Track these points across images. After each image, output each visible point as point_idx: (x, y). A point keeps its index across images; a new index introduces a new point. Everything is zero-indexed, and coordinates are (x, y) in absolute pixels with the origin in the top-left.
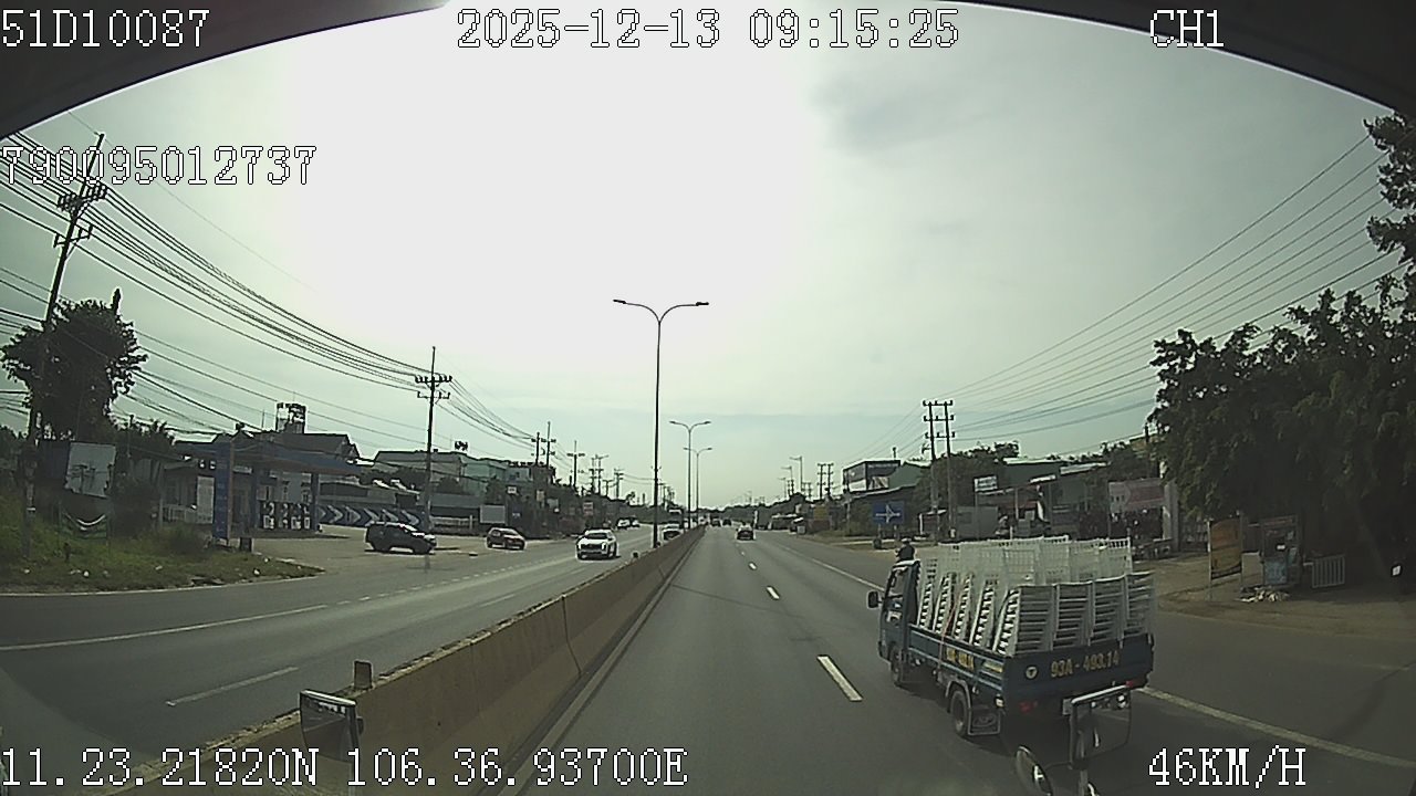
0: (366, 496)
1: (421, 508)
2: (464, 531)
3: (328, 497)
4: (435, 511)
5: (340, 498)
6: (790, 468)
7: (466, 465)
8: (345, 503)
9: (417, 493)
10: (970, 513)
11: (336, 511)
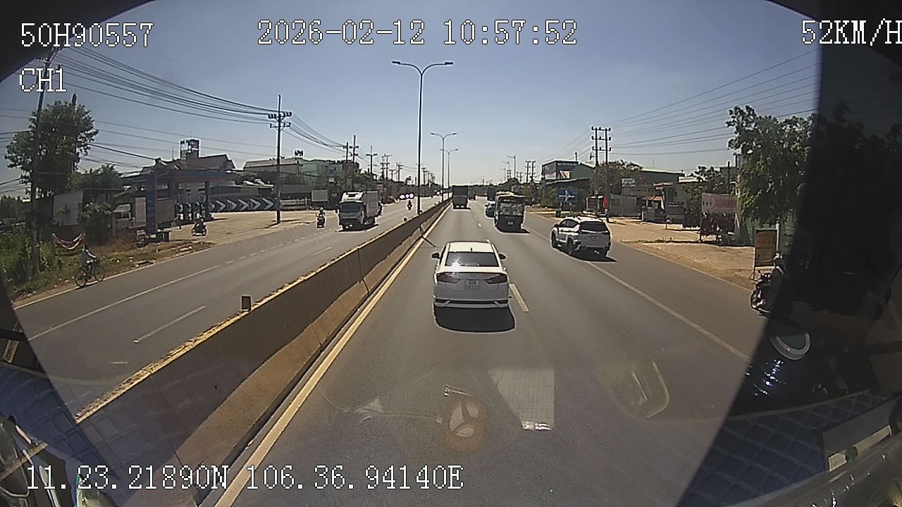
0: (240, 192)
1: (274, 196)
2: (303, 207)
3: (216, 195)
4: (284, 197)
5: (223, 195)
6: (508, 163)
7: (302, 165)
8: (227, 198)
9: (272, 186)
10: (618, 200)
11: (222, 204)
